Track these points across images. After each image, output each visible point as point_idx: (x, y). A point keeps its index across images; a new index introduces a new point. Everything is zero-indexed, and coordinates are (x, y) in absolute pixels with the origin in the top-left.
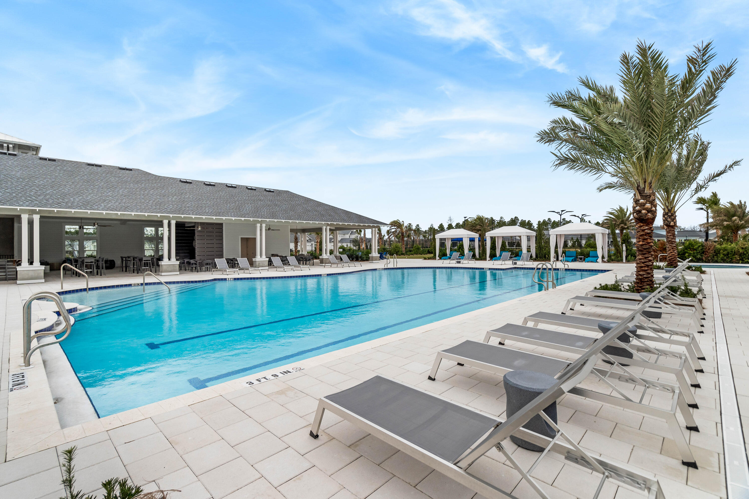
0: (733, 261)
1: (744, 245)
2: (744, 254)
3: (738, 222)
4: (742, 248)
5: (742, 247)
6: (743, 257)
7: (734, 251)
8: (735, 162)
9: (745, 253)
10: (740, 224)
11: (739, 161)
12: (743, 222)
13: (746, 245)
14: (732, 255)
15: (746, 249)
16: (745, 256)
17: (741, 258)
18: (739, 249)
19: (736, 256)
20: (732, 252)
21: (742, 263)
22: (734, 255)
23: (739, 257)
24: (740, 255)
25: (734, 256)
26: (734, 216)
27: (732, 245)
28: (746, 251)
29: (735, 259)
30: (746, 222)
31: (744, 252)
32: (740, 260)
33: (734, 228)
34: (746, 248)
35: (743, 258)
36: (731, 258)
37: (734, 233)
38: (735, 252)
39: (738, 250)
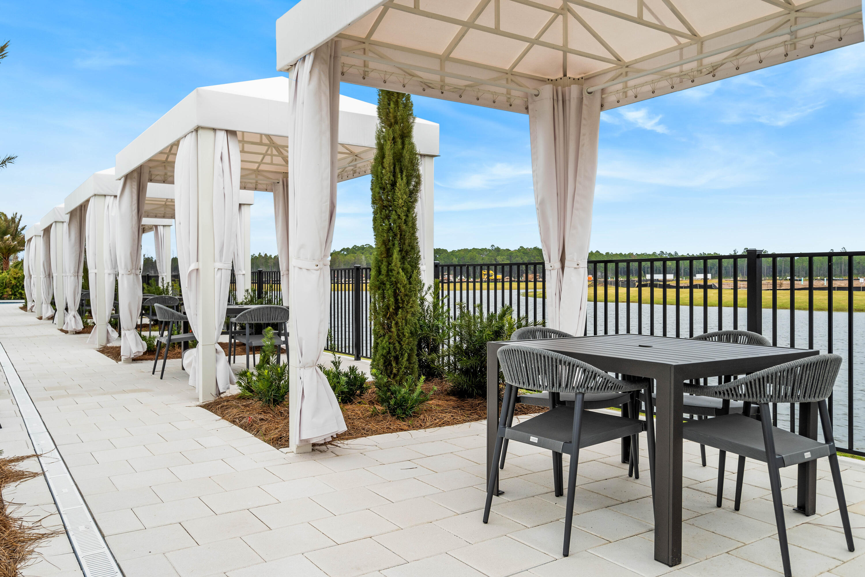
0: (4, 296)
1: (17, 274)
2: (17, 287)
3: (10, 243)
4: (15, 278)
5: (15, 276)
6: (15, 290)
7: (6, 282)
8: (8, 158)
9: (18, 284)
10: (12, 245)
11: (13, 158)
12: (16, 243)
13: (19, 274)
14: (3, 287)
15: (19, 280)
16: (17, 289)
17: (13, 292)
18: (11, 278)
19: (8, 289)
20: (3, 283)
21: (14, 299)
22: (5, 288)
23: (11, 291)
24: (12, 288)
25: (5, 290)
26: (5, 234)
27: (4, 274)
28: (19, 282)
29: (6, 293)
30: (18, 243)
31: (16, 284)
32: (12, 295)
33: (4, 251)
34: (19, 278)
35: (15, 292)
36: (2, 293)
37: (5, 259)
38: (6, 284)
39: (10, 280)
